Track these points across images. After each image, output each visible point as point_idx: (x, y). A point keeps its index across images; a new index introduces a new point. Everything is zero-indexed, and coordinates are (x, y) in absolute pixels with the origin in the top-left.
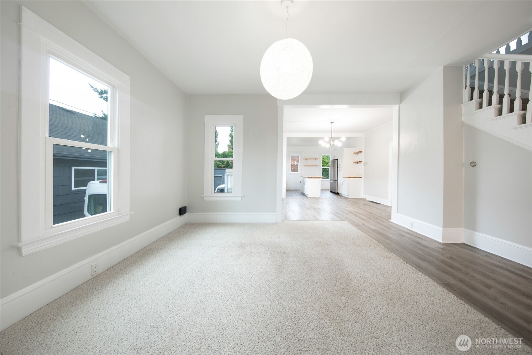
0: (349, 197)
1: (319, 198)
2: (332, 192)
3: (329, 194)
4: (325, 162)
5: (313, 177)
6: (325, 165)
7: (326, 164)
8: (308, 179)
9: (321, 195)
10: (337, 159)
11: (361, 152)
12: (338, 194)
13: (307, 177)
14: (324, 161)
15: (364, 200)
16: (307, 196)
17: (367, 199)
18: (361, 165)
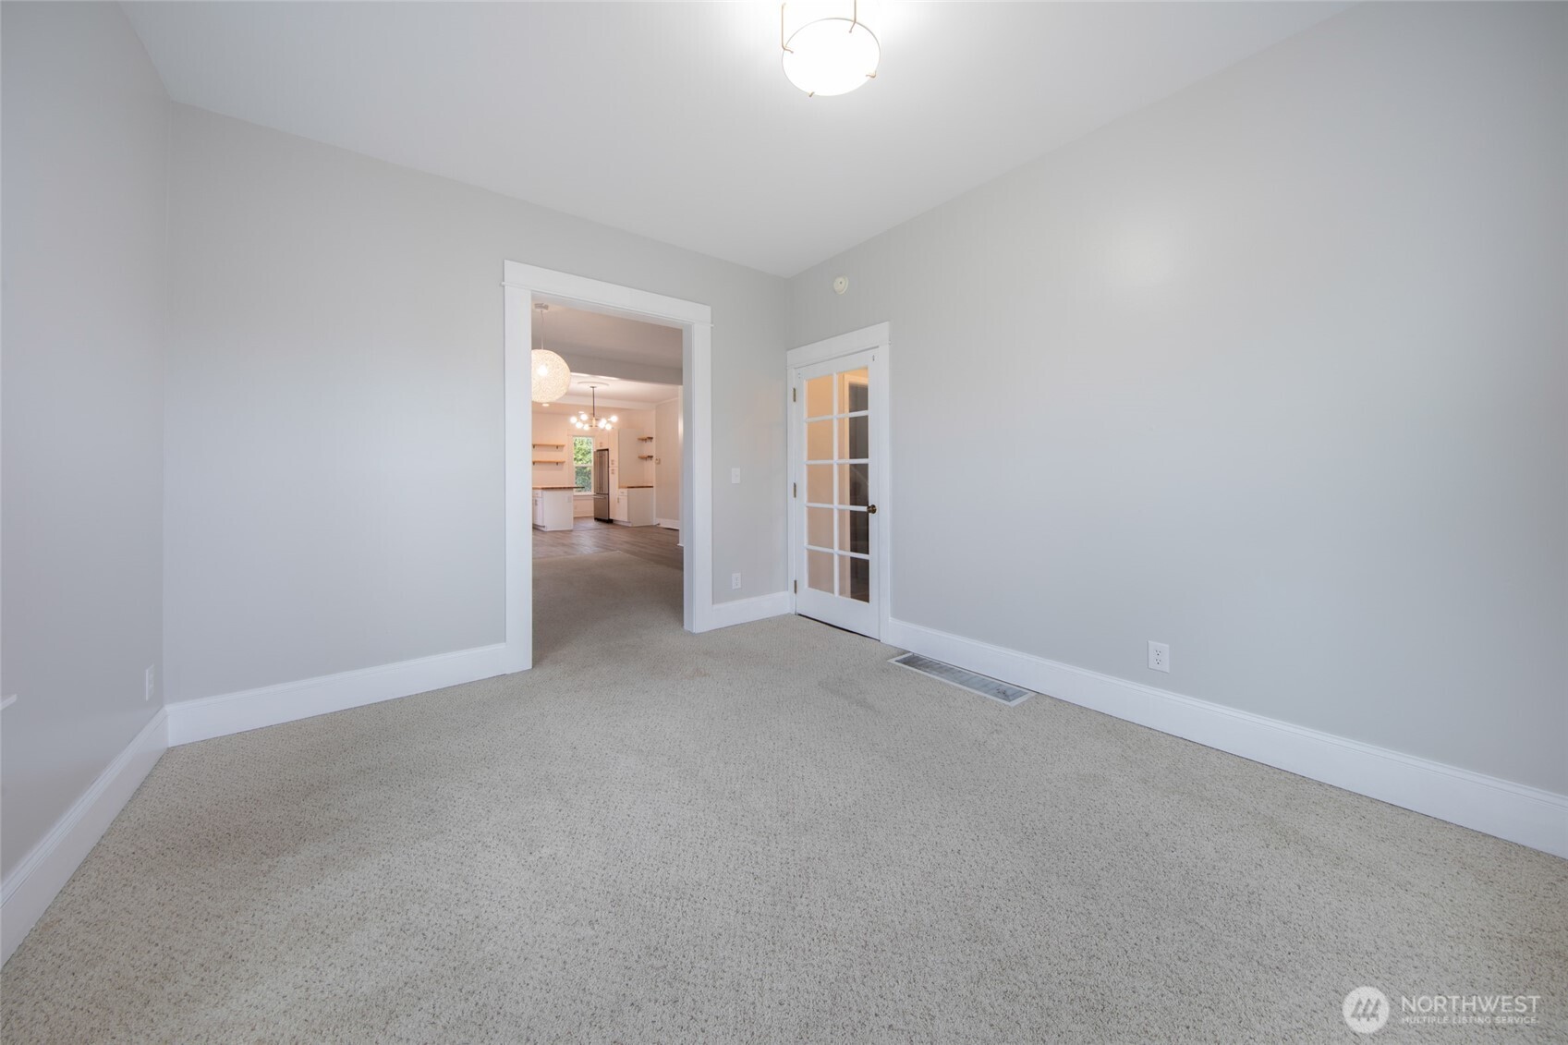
0: (630, 525)
1: (571, 531)
2: (597, 519)
3: (592, 524)
4: (580, 449)
5: (556, 488)
6: (581, 457)
7: (583, 454)
8: (545, 492)
9: (574, 525)
10: (607, 450)
11: (651, 438)
12: (610, 521)
13: (543, 489)
14: (578, 446)
15: (657, 526)
16: (543, 529)
17: (661, 526)
18: (651, 465)
